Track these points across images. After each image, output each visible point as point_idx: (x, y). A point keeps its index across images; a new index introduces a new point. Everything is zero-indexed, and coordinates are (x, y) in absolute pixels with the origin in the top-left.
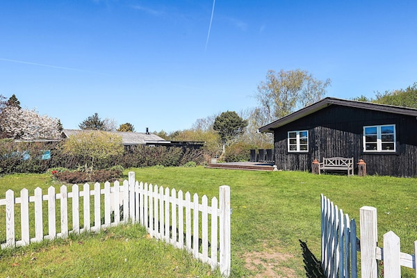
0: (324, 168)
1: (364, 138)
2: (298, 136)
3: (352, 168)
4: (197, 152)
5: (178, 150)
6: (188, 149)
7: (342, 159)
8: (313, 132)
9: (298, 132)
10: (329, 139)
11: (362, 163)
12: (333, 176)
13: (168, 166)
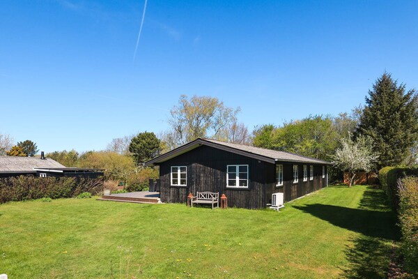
0: (197, 201)
1: (227, 175)
2: (179, 171)
3: (217, 202)
4: (94, 181)
5: (70, 180)
6: (83, 179)
7: (210, 193)
8: (191, 168)
9: (179, 167)
10: (202, 175)
11: (224, 197)
12: (204, 210)
13: (58, 198)
